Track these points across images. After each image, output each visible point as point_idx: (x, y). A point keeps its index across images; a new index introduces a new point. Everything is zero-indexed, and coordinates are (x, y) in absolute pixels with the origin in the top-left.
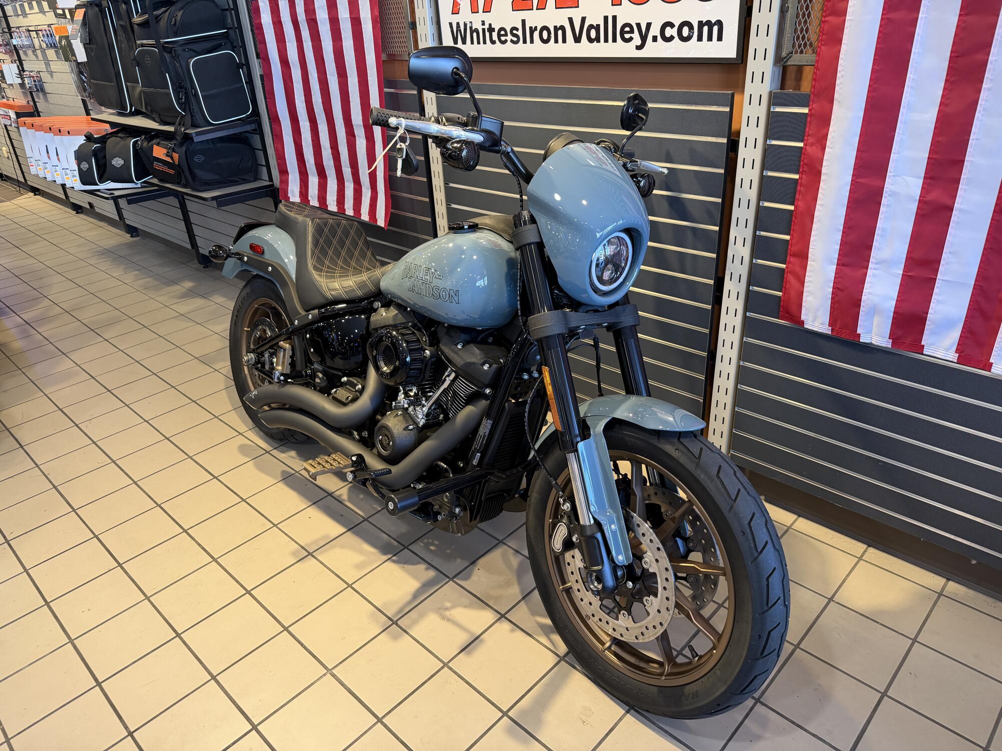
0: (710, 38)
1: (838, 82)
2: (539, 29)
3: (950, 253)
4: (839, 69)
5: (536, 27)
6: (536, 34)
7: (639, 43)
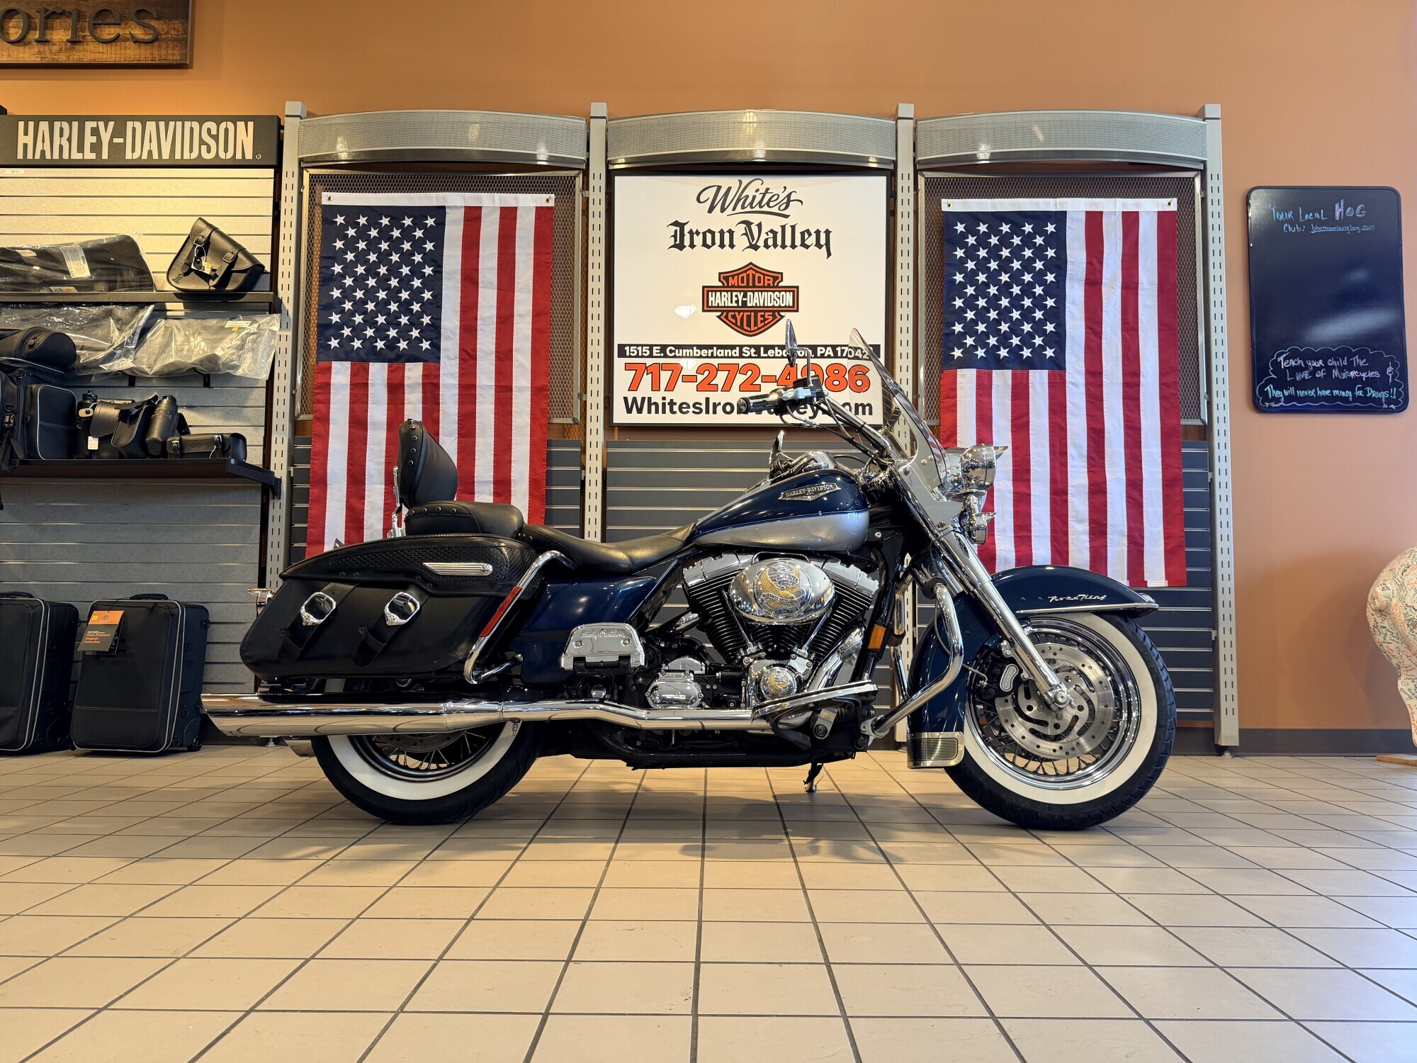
0: (864, 413)
1: (958, 431)
2: (722, 404)
3: (1035, 519)
4: (958, 425)
5: (719, 404)
6: (719, 409)
7: (812, 415)
